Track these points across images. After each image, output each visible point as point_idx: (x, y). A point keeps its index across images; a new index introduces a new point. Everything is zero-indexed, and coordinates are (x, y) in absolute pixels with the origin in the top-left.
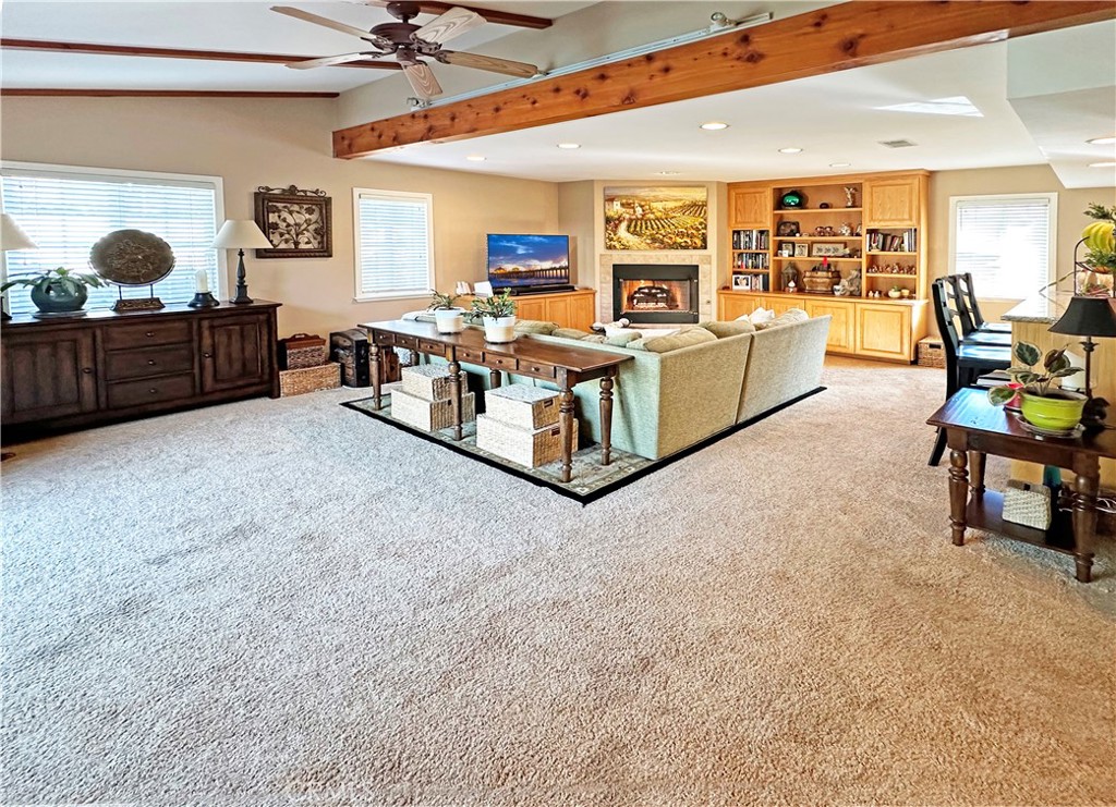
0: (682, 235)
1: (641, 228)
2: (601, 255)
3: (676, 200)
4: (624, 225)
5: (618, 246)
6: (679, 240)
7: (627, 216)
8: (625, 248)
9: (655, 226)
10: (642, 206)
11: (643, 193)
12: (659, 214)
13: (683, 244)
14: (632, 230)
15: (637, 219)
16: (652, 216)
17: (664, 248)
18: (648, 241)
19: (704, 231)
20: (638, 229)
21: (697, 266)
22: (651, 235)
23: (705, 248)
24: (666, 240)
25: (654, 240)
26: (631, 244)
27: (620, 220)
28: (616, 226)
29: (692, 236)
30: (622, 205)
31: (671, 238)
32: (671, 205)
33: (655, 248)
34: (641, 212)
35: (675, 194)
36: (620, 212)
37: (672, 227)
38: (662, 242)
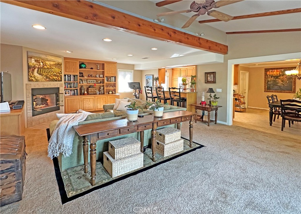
0: (55, 75)
1: (42, 72)
2: (26, 84)
3: (53, 61)
4: (36, 70)
5: (34, 80)
6: (55, 78)
7: (37, 66)
8: (37, 81)
9: (47, 71)
10: (42, 62)
11: (43, 56)
12: (48, 66)
13: (55, 79)
14: (39, 72)
15: (41, 68)
16: (46, 67)
17: (50, 81)
18: (45, 78)
19: (61, 74)
20: (41, 72)
21: (59, 88)
22: (46, 75)
23: (61, 81)
24: (51, 77)
25: (47, 77)
26: (39, 79)
27: (34, 68)
28: (33, 70)
29: (58, 76)
30: (35, 61)
31: (52, 77)
32: (52, 63)
33: (47, 81)
34: (42, 65)
35: (53, 59)
36: (34, 64)
37: (52, 72)
38: (49, 78)
